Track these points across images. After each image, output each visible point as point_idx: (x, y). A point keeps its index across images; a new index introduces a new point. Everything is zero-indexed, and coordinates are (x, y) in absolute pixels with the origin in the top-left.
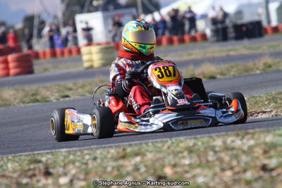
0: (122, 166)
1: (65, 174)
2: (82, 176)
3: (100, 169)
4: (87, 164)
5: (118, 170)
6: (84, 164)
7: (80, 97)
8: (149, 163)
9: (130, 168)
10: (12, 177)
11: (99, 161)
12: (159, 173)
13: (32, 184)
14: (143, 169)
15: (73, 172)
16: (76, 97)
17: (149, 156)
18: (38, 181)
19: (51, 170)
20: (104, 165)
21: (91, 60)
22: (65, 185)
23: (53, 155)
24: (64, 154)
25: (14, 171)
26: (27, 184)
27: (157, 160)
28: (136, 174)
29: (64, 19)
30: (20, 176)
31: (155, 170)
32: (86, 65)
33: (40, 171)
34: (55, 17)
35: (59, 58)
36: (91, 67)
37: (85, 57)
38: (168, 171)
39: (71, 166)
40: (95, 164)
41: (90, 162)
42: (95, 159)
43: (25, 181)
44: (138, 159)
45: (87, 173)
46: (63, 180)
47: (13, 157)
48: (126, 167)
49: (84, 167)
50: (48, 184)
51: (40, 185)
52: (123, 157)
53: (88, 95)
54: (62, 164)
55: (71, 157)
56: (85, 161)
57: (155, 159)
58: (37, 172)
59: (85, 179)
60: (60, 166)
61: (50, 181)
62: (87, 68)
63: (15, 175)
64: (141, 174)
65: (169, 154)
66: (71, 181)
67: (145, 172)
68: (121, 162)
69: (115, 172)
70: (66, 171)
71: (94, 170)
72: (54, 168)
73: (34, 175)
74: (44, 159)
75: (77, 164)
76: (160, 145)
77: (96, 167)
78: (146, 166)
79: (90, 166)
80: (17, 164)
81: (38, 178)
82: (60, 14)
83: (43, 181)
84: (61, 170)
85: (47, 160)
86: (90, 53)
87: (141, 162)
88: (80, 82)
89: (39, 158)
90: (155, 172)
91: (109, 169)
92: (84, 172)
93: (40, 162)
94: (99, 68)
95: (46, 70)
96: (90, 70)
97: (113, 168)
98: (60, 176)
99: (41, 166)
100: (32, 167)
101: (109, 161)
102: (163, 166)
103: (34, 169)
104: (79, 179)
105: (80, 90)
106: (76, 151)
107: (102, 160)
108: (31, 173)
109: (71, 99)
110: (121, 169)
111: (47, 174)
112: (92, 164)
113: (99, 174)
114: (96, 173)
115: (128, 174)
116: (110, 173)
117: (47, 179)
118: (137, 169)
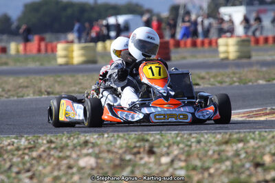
0: (224, 151)
1: (168, 154)
2: (183, 158)
3: (202, 152)
4: (190, 146)
5: (219, 154)
6: (187, 146)
7: (209, 86)
8: (250, 150)
9: (230, 154)
10: (117, 153)
11: (202, 144)
12: (258, 160)
13: (135, 161)
14: (243, 155)
15: (176, 152)
16: (206, 86)
17: (252, 143)
18: (141, 159)
19: (155, 150)
20: (206, 148)
21: (227, 52)
22: (166, 164)
23: (161, 136)
24: (173, 135)
25: (121, 147)
26: (130, 160)
27: (259, 147)
28: (236, 160)
29: (208, 11)
30: (125, 152)
31: (255, 157)
32: (222, 56)
33: (144, 150)
34: (201, 8)
35: (199, 48)
36: (227, 59)
37: (221, 49)
38: (267, 159)
39: (175, 147)
40: (198, 147)
41: (194, 145)
42: (199, 142)
43: (128, 157)
44: (241, 145)
45: (189, 155)
46: (165, 160)
47: (124, 135)
48: (227, 151)
49: (187, 149)
50: (150, 163)
51: (142, 162)
52: (226, 143)
53: (218, 85)
54: (167, 144)
55: (179, 139)
56: (189, 143)
57: (256, 146)
58: (142, 150)
59: (186, 161)
60: (165, 147)
61: (152, 159)
62: (223, 59)
63: (120, 151)
64: (240, 160)
65: (271, 143)
66: (172, 161)
67: (245, 158)
68: (224, 147)
69: (216, 156)
70: (168, 151)
71: (196, 152)
72: (159, 147)
73: (139, 153)
74: (151, 139)
75: (181, 146)
76: (266, 134)
77: (199, 150)
78: (246, 153)
79: (193, 148)
80: (125, 141)
81: (141, 155)
82: (205, 6)
83: (146, 159)
84: (165, 150)
85: (154, 140)
86: (227, 45)
87: (243, 148)
88: (214, 71)
89: (148, 137)
90: (253, 159)
91: (210, 153)
92: (185, 154)
93: (147, 140)
94: (233, 60)
95: (184, 58)
96: (226, 62)
97: (214, 152)
98: (162, 155)
99: (147, 145)
100: (138, 144)
101: (211, 145)
102: (263, 154)
103: (140, 147)
104: (180, 160)
105: (212, 80)
106: (184, 134)
107: (205, 143)
108: (135, 150)
109: (201, 87)
110: (222, 154)
111: (151, 152)
112: (196, 146)
113: (200, 156)
114: (198, 155)
115: (227, 159)
116: (211, 156)
117: (149, 157)
118: (237, 154)
